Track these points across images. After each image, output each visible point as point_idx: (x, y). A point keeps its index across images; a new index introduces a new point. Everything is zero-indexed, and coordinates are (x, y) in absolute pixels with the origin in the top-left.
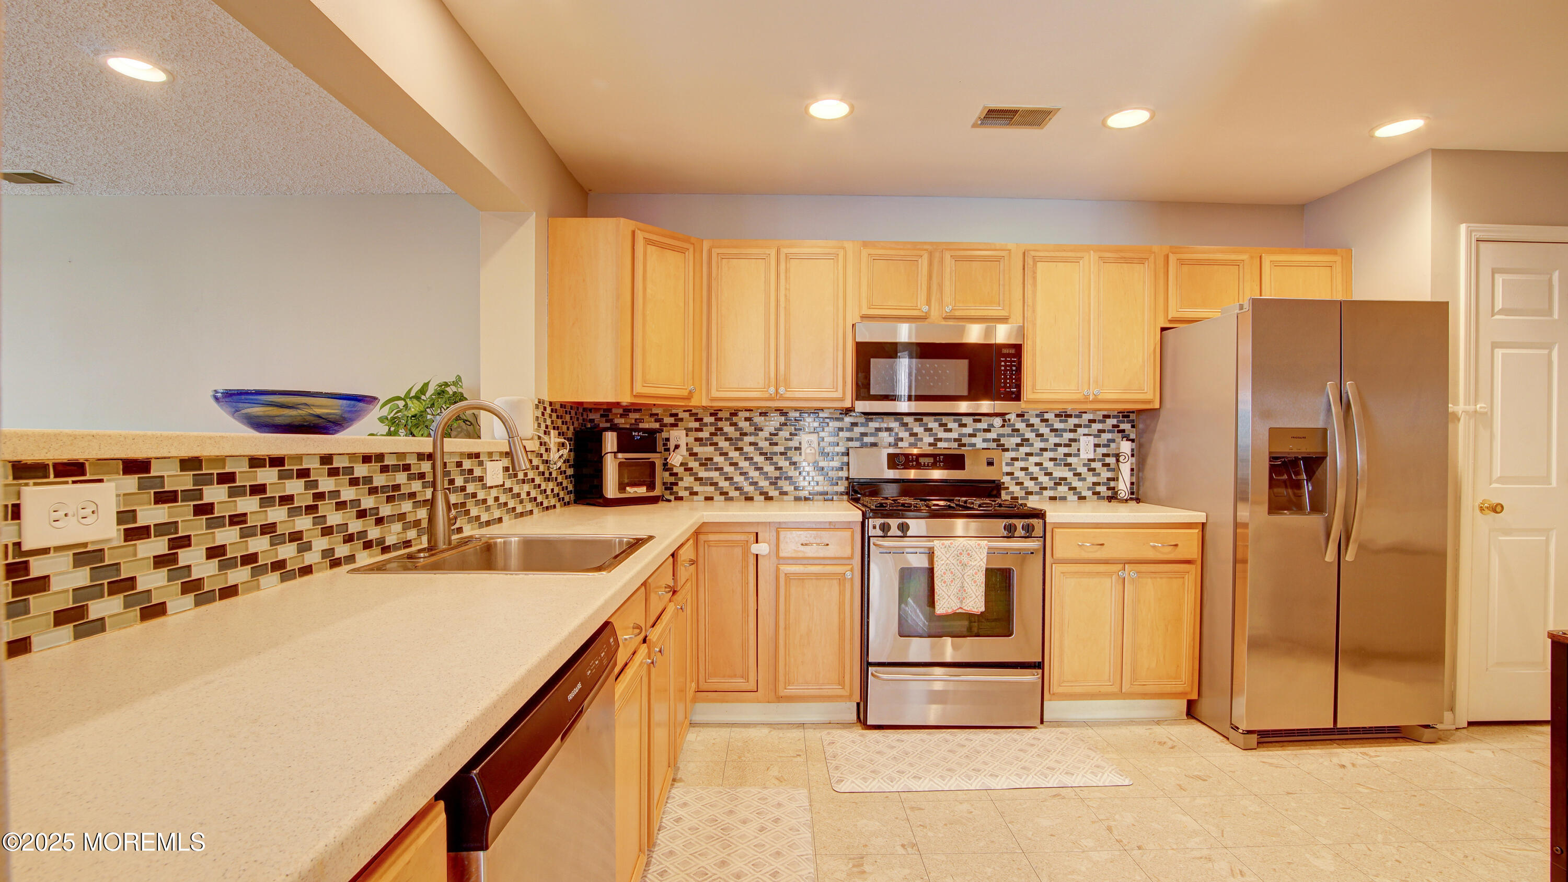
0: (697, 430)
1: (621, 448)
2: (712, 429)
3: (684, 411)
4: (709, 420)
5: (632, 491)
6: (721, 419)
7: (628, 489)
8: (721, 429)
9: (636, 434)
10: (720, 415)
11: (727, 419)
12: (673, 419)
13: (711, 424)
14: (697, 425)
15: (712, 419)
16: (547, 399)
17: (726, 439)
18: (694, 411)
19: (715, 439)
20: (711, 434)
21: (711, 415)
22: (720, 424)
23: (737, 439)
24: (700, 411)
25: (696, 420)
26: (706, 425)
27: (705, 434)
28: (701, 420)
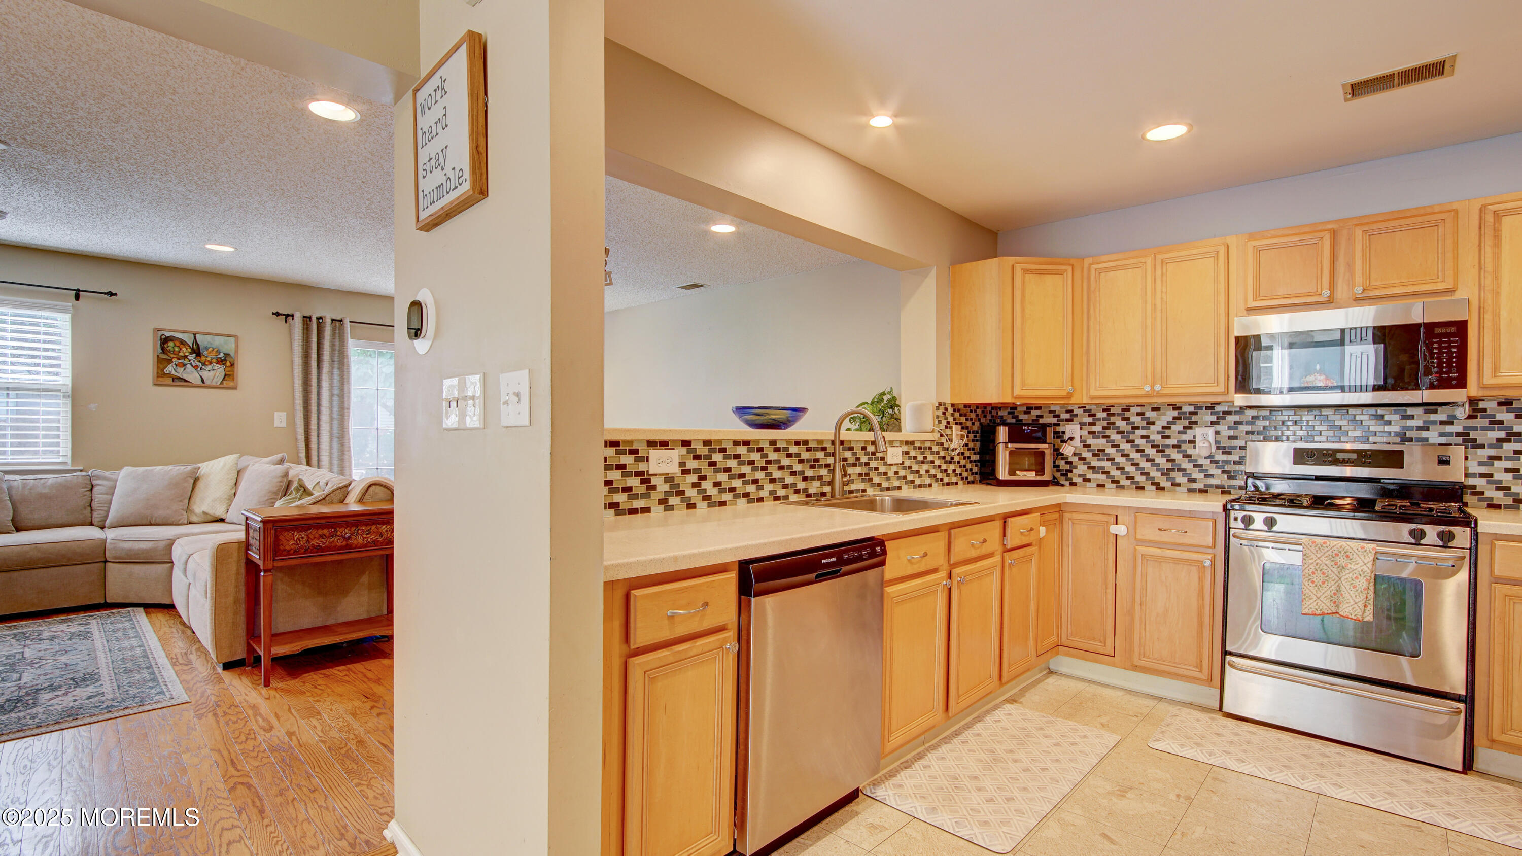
0: (1090, 424)
1: (1012, 439)
2: (1105, 423)
3: (1079, 408)
4: (1102, 415)
5: (1021, 475)
6: (1113, 415)
7: (1018, 473)
8: (1114, 423)
9: (1026, 428)
10: (1113, 410)
11: (1118, 415)
12: (1069, 414)
13: (1104, 419)
14: (1090, 420)
15: (1105, 415)
16: (948, 401)
17: (1118, 433)
18: (1088, 408)
19: (1108, 432)
20: (1104, 428)
21: (1104, 410)
22: (1112, 419)
23: (1129, 433)
24: (1093, 407)
25: (1090, 416)
26: (1099, 419)
27: (1097, 428)
28: (1094, 415)
